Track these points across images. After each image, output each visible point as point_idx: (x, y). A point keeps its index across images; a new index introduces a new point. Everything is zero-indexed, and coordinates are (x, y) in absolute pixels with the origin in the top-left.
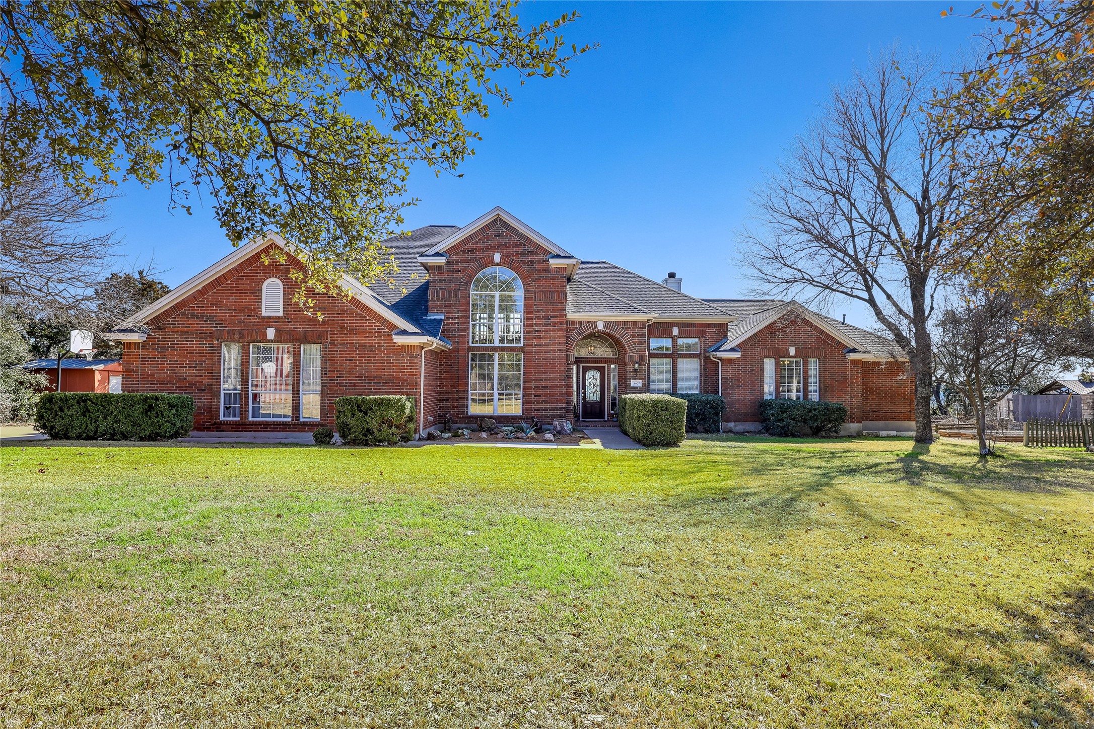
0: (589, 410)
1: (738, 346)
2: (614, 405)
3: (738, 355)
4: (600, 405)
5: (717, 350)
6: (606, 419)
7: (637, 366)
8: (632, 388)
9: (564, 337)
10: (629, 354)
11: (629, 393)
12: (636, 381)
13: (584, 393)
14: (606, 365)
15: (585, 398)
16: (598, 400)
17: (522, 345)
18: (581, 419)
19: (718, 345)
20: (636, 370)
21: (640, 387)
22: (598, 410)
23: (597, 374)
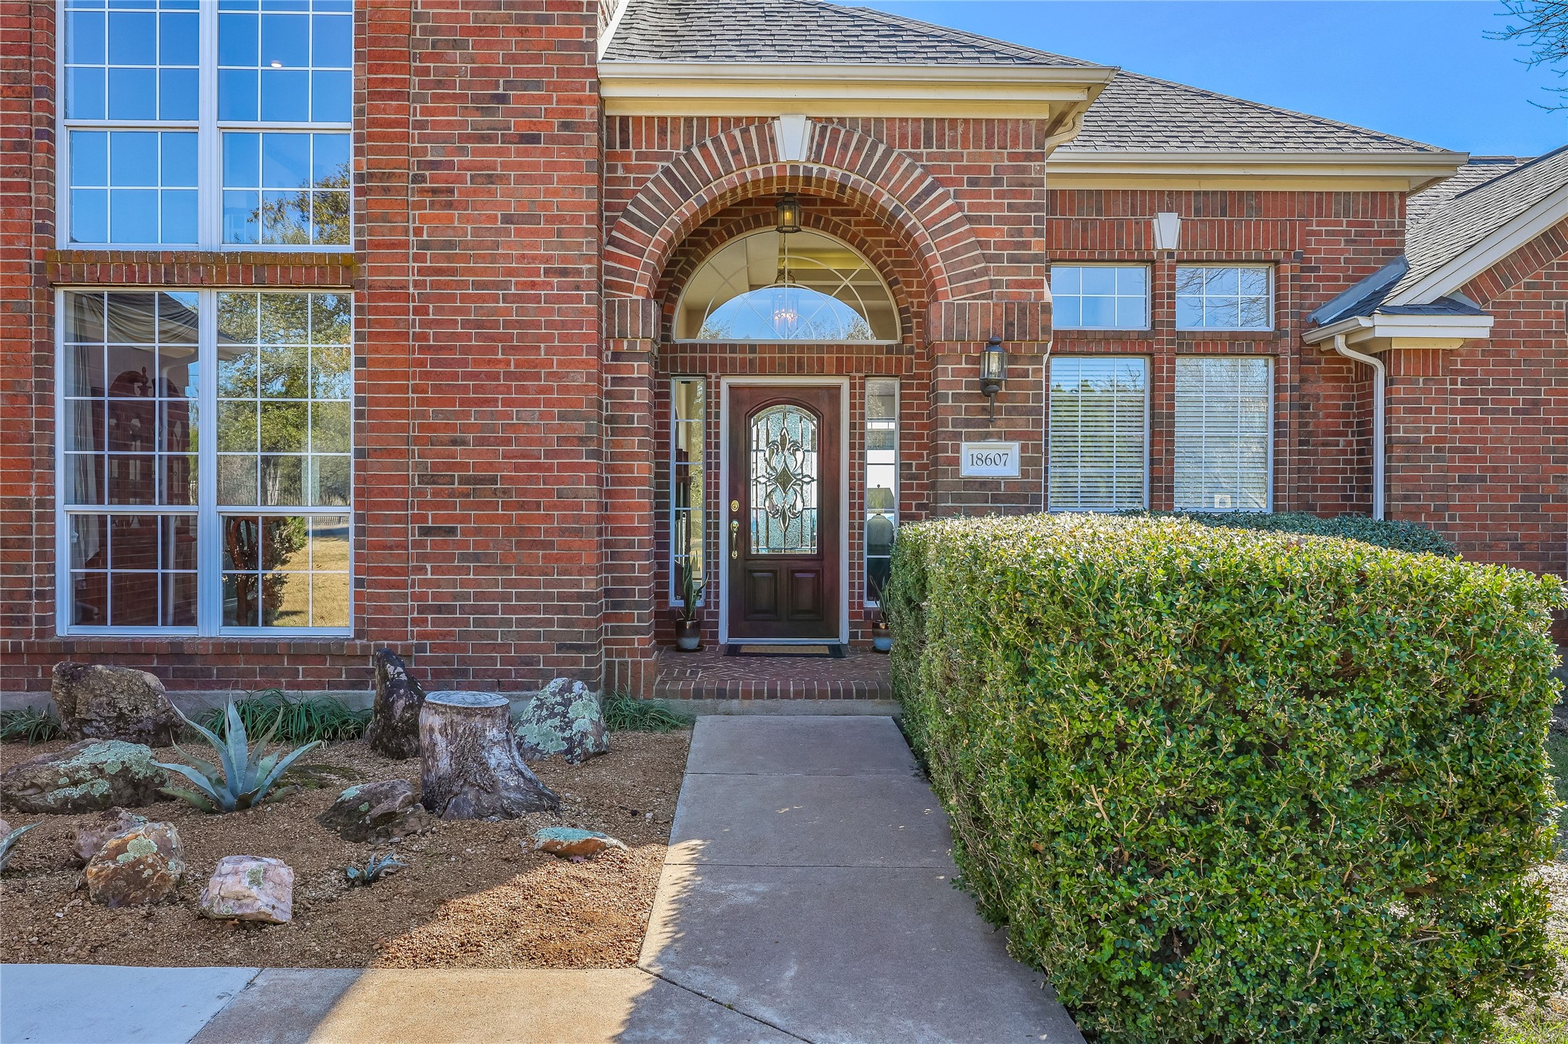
0: (764, 598)
1: (1471, 288)
2: (879, 572)
3: (1478, 327)
4: (818, 574)
5: (1369, 306)
6: (844, 638)
7: (994, 365)
8: (970, 483)
9: (583, 201)
10: (950, 297)
11: (951, 513)
12: (991, 448)
13: (743, 516)
14: (844, 382)
15: (742, 537)
16: (809, 548)
17: (350, 248)
18: (724, 638)
19: (1375, 283)
20: (987, 388)
21: (1010, 483)
22: (806, 596)
23: (802, 426)
